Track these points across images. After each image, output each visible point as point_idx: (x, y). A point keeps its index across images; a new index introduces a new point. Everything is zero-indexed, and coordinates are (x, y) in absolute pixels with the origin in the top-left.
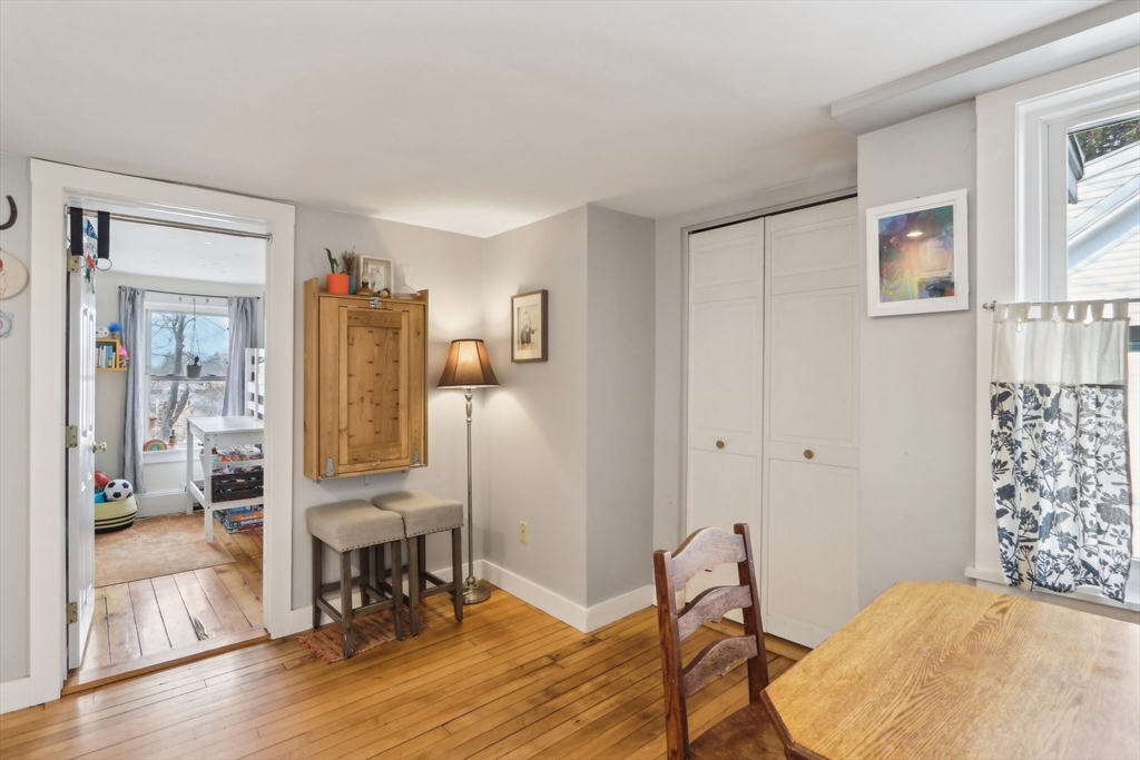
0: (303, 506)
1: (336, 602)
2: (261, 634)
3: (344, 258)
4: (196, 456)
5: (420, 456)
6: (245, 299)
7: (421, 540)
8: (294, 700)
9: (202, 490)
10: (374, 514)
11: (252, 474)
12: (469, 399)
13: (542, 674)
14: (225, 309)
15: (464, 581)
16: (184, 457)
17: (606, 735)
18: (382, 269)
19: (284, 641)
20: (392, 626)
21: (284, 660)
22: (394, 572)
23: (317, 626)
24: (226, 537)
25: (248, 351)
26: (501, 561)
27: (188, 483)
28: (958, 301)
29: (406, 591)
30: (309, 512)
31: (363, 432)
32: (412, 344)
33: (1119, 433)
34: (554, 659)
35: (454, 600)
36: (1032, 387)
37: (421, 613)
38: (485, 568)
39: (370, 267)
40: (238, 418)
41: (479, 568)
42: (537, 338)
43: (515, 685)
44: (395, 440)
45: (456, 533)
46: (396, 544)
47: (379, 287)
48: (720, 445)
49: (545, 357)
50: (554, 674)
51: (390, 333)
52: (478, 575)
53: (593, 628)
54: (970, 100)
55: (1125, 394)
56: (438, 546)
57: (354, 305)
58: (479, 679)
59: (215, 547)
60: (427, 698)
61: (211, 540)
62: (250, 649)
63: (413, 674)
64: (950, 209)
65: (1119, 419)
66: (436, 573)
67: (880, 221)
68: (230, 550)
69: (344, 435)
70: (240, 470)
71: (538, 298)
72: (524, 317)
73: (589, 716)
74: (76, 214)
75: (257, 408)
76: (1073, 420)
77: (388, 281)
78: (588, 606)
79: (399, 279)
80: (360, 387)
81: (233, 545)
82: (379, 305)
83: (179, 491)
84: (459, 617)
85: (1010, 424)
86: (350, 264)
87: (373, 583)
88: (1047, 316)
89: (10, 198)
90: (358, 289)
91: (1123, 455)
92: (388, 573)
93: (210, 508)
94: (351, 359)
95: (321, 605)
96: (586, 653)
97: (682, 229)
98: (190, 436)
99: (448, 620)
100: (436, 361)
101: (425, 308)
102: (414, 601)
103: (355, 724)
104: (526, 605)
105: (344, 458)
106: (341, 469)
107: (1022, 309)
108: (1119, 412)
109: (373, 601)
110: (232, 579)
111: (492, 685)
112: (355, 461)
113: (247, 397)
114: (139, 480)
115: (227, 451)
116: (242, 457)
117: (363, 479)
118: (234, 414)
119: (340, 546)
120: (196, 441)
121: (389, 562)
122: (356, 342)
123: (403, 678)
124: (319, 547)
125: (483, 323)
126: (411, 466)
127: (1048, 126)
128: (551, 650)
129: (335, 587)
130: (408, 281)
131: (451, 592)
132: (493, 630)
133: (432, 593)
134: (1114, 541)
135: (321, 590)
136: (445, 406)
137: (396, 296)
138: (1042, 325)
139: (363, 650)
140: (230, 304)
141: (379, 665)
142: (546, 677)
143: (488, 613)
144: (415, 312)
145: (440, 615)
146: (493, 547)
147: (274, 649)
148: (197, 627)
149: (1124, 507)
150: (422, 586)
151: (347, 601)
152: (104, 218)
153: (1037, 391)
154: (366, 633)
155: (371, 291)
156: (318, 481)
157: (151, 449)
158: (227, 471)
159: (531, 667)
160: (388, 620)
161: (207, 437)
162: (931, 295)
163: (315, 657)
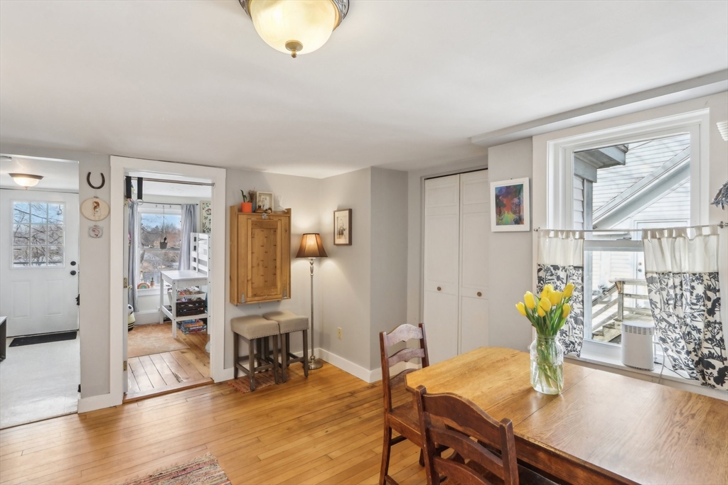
0: (229, 318)
1: (247, 366)
2: (210, 380)
3: (249, 193)
4: (165, 292)
5: (287, 293)
6: (190, 205)
7: (287, 335)
8: (228, 407)
9: (170, 310)
10: (265, 322)
11: (196, 302)
12: (312, 264)
13: (346, 400)
14: (180, 211)
15: (309, 358)
16: (159, 292)
17: (373, 423)
18: (268, 198)
19: (220, 384)
20: (273, 378)
21: (222, 391)
22: (274, 352)
23: (236, 377)
24: (183, 336)
25: (192, 235)
26: (328, 349)
27: (161, 307)
28: (525, 227)
29: (280, 361)
30: (232, 321)
31: (259, 281)
32: (283, 236)
33: (580, 287)
34: (352, 394)
35: (304, 367)
36: (549, 266)
37: (288, 373)
38: (321, 352)
39: (262, 197)
40: (187, 272)
41: (317, 352)
42: (346, 233)
43: (332, 404)
44: (275, 285)
45: (305, 332)
46: (275, 337)
47: (266, 207)
48: (439, 289)
49: (350, 243)
50: (352, 399)
51: (272, 231)
52: (317, 356)
53: (373, 381)
54: (531, 138)
55: (583, 270)
56: (296, 339)
57: (254, 218)
58: (316, 400)
59: (178, 340)
60: (290, 408)
61: (176, 337)
62: (204, 387)
63: (284, 398)
64: (521, 186)
65: (580, 281)
66: (295, 354)
67: (496, 188)
68: (187, 342)
69: (250, 283)
70: (190, 299)
71: (347, 213)
72: (340, 222)
73: (366, 416)
74: (128, 180)
75: (198, 266)
76: (565, 281)
77: (271, 204)
78: (371, 369)
79: (276, 202)
80: (257, 259)
81: (187, 340)
82: (267, 217)
83: (156, 311)
84: (306, 375)
85: (542, 282)
86: (252, 196)
87: (263, 357)
88: (556, 236)
89: (102, 174)
90: (256, 210)
91: (581, 296)
92: (271, 353)
93: (175, 320)
94: (253, 245)
95: (238, 366)
96: (369, 392)
97: (421, 178)
98: (162, 280)
99: (301, 376)
100: (295, 243)
101: (289, 218)
102: (284, 366)
103: (258, 416)
104: (341, 370)
105: (250, 294)
106: (248, 299)
107: (548, 232)
108: (580, 278)
109: (263, 364)
110: (190, 356)
111: (321, 403)
112: (255, 295)
113: (192, 259)
114: (136, 305)
115: (182, 289)
116: (190, 293)
117: (259, 305)
118: (184, 269)
119: (249, 337)
120: (165, 283)
121: (271, 347)
122: (256, 236)
123: (279, 400)
124: (237, 337)
125: (319, 224)
126: (283, 298)
127: (565, 150)
128: (351, 390)
129: (246, 358)
130: (281, 204)
131: (302, 362)
132: (323, 381)
133: (292, 362)
134: (578, 332)
135: (238, 360)
136: (300, 267)
137: (275, 212)
138: (555, 239)
139: (260, 388)
140: (182, 208)
141: (267, 394)
142: (347, 401)
143: (321, 374)
144: (284, 220)
145: (297, 374)
146: (324, 342)
147: (216, 387)
148: (177, 377)
149: (581, 318)
150: (288, 359)
151: (252, 365)
152: (140, 180)
153: (552, 268)
154: (260, 381)
155: (262, 210)
156: (237, 305)
157: (141, 288)
158: (184, 300)
159: (341, 396)
160: (271, 376)
161: (174, 282)
162: (515, 224)
163: (236, 391)
